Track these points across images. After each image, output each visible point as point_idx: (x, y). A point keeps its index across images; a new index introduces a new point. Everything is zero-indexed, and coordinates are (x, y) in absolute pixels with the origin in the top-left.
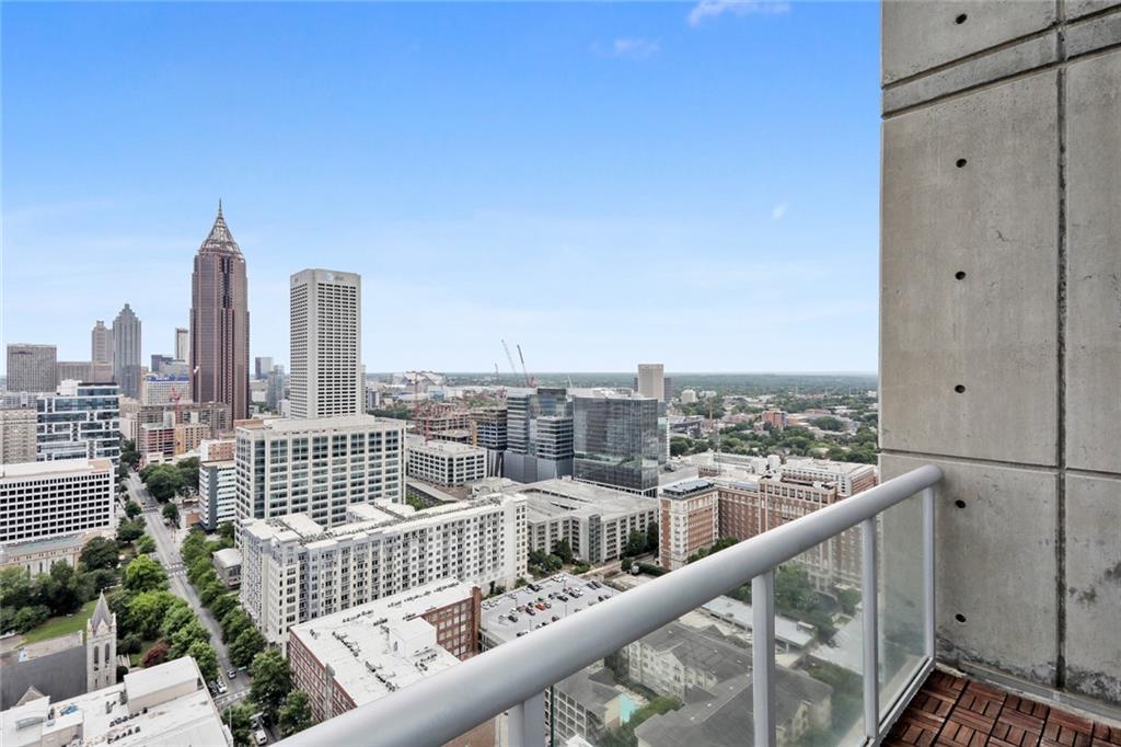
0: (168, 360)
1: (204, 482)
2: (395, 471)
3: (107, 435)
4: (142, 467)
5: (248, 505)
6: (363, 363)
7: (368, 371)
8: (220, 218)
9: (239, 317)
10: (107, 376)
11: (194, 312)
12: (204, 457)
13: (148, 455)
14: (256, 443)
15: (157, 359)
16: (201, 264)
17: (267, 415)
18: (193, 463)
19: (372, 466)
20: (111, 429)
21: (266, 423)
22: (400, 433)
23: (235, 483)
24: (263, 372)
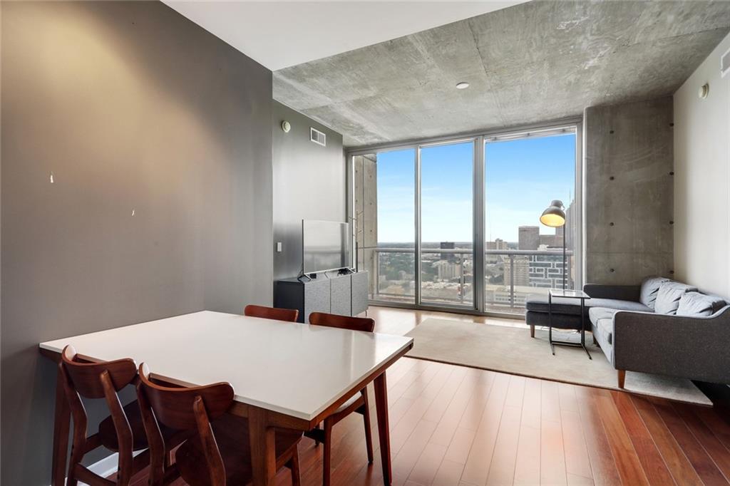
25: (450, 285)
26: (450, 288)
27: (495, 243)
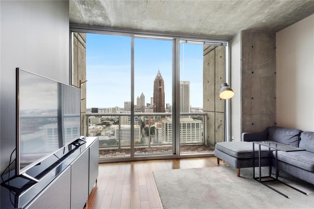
0: (149, 104)
1: (156, 132)
2: (199, 134)
3: (139, 120)
4: (145, 127)
5: (164, 138)
6: (190, 104)
7: (192, 107)
8: (159, 71)
9: (162, 95)
10: (139, 108)
11: (154, 93)
12: (156, 127)
13: (146, 125)
14: (166, 124)
15: (148, 104)
16: (156, 82)
17: (169, 117)
18: (154, 128)
19: (192, 132)
20: (140, 119)
21: (168, 119)
22: (200, 124)
23: (161, 133)
24: (168, 107)
25: (96, 127)
26: (96, 128)
27: (115, 108)
